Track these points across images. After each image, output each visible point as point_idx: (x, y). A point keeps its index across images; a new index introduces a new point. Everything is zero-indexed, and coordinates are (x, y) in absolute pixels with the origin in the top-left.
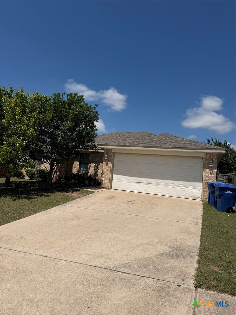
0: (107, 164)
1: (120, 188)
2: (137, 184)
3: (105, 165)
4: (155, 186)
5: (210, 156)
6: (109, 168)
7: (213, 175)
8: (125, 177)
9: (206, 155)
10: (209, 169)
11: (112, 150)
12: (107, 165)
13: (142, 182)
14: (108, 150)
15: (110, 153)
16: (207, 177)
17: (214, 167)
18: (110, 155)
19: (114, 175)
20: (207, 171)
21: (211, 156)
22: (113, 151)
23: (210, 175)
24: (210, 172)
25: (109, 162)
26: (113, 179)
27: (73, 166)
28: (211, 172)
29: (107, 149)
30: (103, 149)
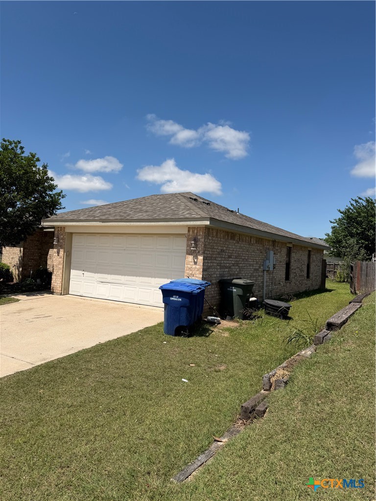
0: (58, 253)
1: (79, 292)
2: (102, 285)
3: (57, 255)
4: (126, 288)
5: (193, 232)
6: (61, 260)
7: (197, 267)
8: (85, 273)
9: (189, 231)
10: (192, 255)
11: (64, 228)
12: (58, 255)
13: (108, 281)
14: (60, 229)
15: (62, 235)
16: (190, 269)
17: (199, 252)
18: (62, 236)
19: (71, 270)
20: (190, 258)
21: (196, 231)
22: (67, 230)
23: (194, 266)
24: (194, 260)
25: (62, 248)
26: (71, 277)
27: (48, 257)
28: (196, 260)
29: (58, 227)
30: (53, 227)
